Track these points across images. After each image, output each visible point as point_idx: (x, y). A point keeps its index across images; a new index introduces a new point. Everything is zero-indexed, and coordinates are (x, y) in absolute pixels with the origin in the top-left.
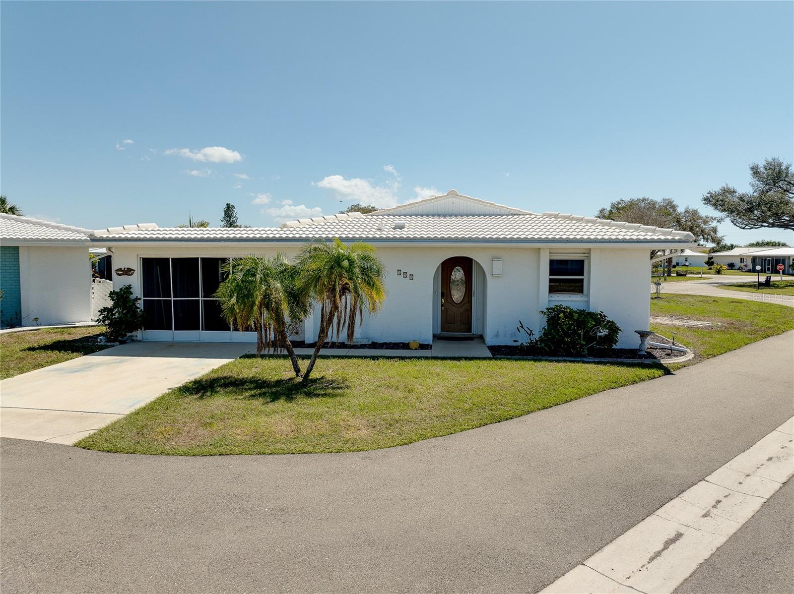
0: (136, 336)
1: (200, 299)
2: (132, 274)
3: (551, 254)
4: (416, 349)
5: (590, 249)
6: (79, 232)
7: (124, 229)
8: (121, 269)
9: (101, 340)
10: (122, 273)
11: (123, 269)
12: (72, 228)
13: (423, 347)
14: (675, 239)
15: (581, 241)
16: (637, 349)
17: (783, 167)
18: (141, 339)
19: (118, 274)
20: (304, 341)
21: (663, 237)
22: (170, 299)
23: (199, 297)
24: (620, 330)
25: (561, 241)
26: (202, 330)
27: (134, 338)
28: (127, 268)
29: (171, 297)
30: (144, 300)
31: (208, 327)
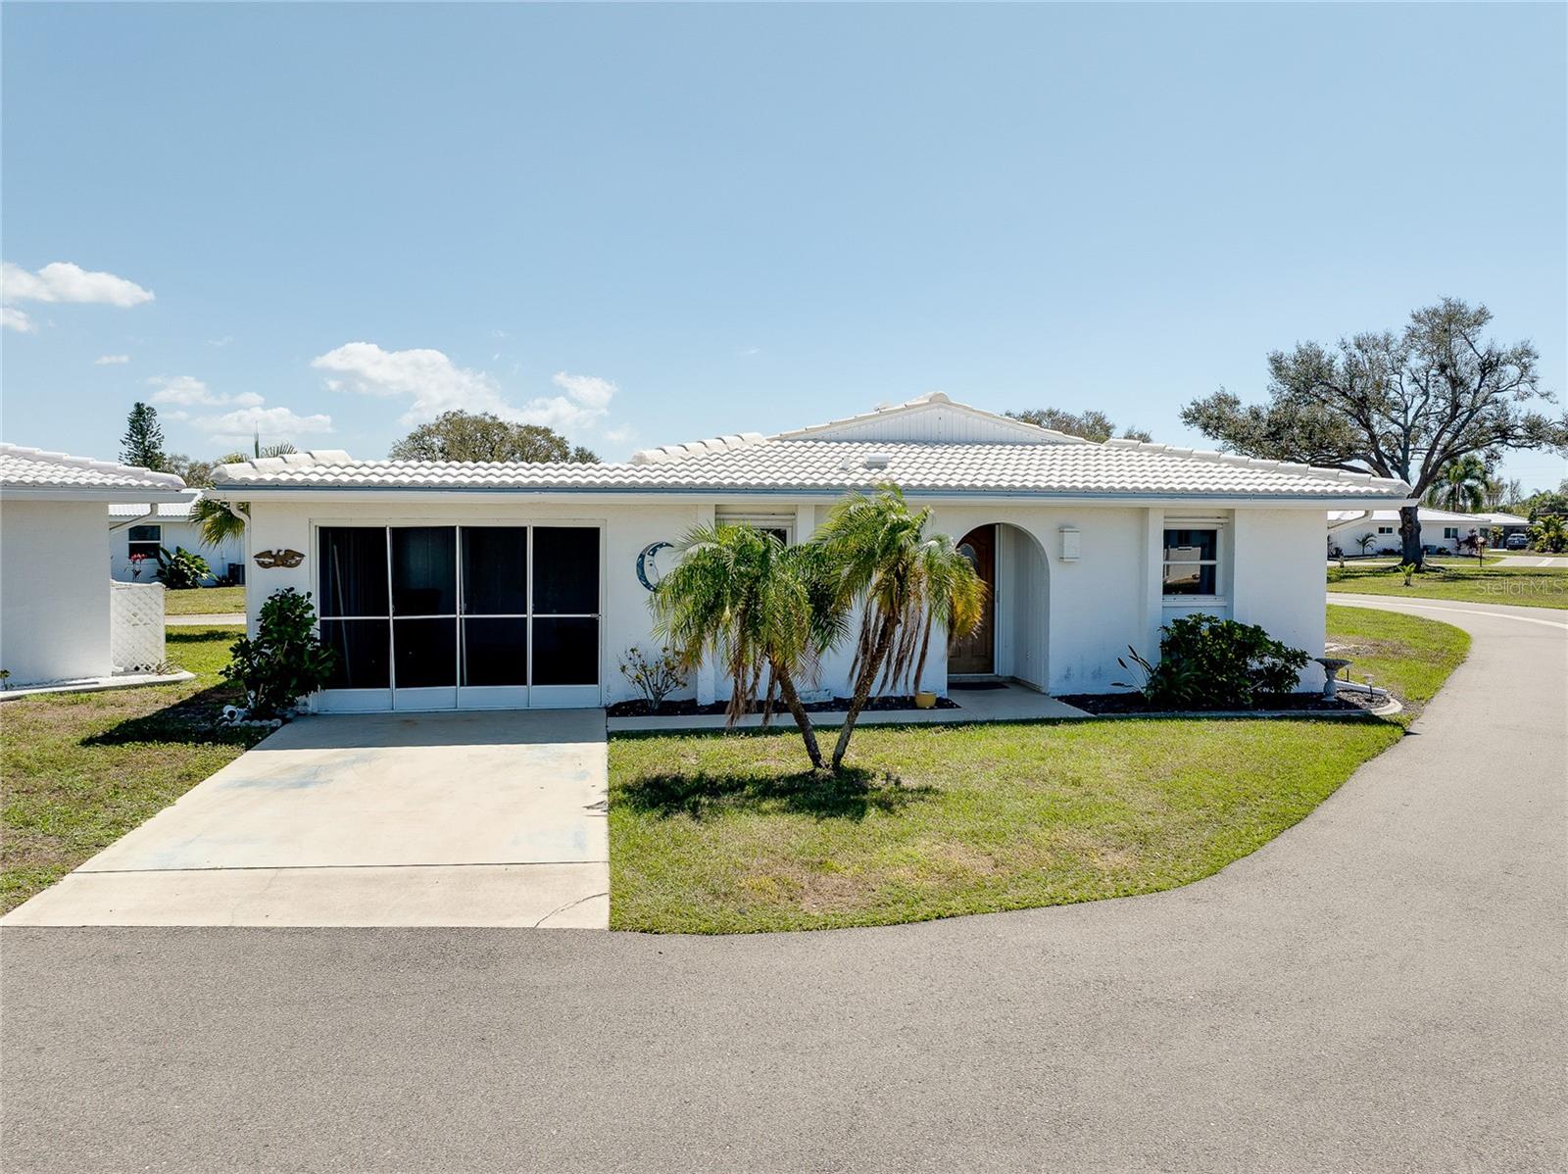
0: (305, 704)
1: (458, 616)
2: (297, 564)
3: (1167, 520)
4: (931, 708)
5: (1231, 511)
6: (84, 467)
7: (286, 462)
8: (271, 552)
9: (232, 714)
10: (272, 560)
11: (274, 553)
12: (65, 458)
13: (941, 703)
14: (1382, 493)
15: (1208, 495)
16: (1321, 694)
17: (1325, 360)
18: (315, 711)
19: (263, 565)
20: (694, 701)
21: (1352, 489)
22: (387, 618)
23: (455, 613)
24: (1310, 658)
25: (1184, 494)
26: (462, 684)
27: (300, 709)
28: (286, 551)
29: (388, 615)
30: (321, 621)
31: (475, 678)
